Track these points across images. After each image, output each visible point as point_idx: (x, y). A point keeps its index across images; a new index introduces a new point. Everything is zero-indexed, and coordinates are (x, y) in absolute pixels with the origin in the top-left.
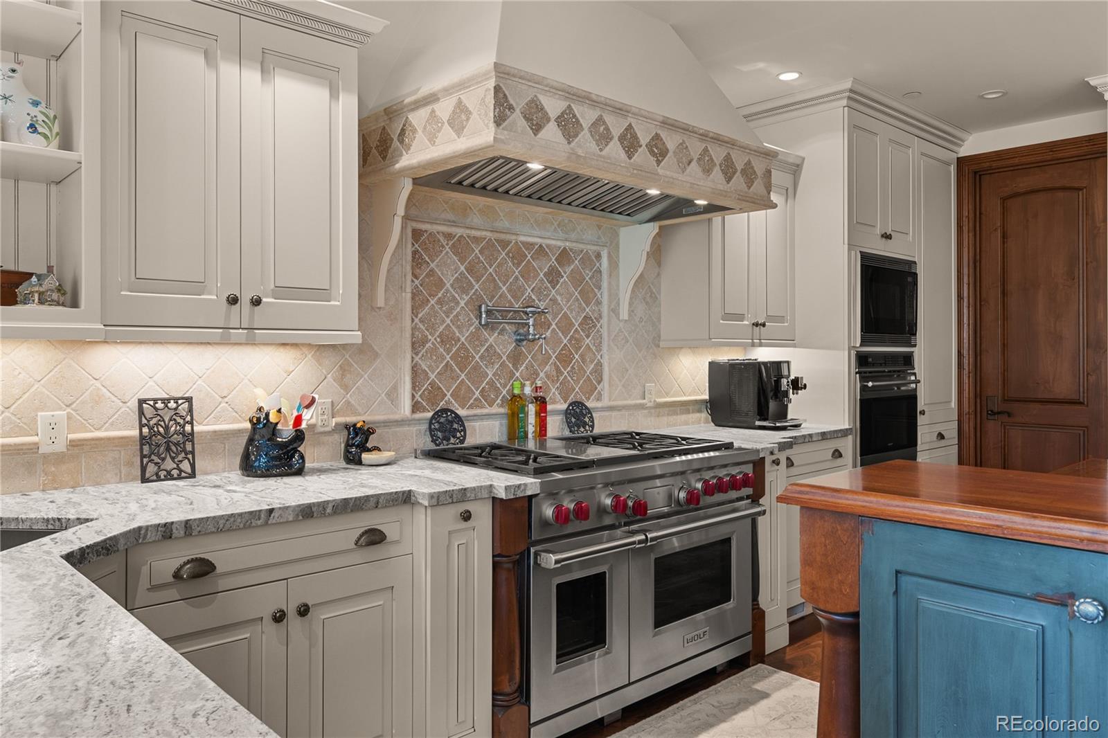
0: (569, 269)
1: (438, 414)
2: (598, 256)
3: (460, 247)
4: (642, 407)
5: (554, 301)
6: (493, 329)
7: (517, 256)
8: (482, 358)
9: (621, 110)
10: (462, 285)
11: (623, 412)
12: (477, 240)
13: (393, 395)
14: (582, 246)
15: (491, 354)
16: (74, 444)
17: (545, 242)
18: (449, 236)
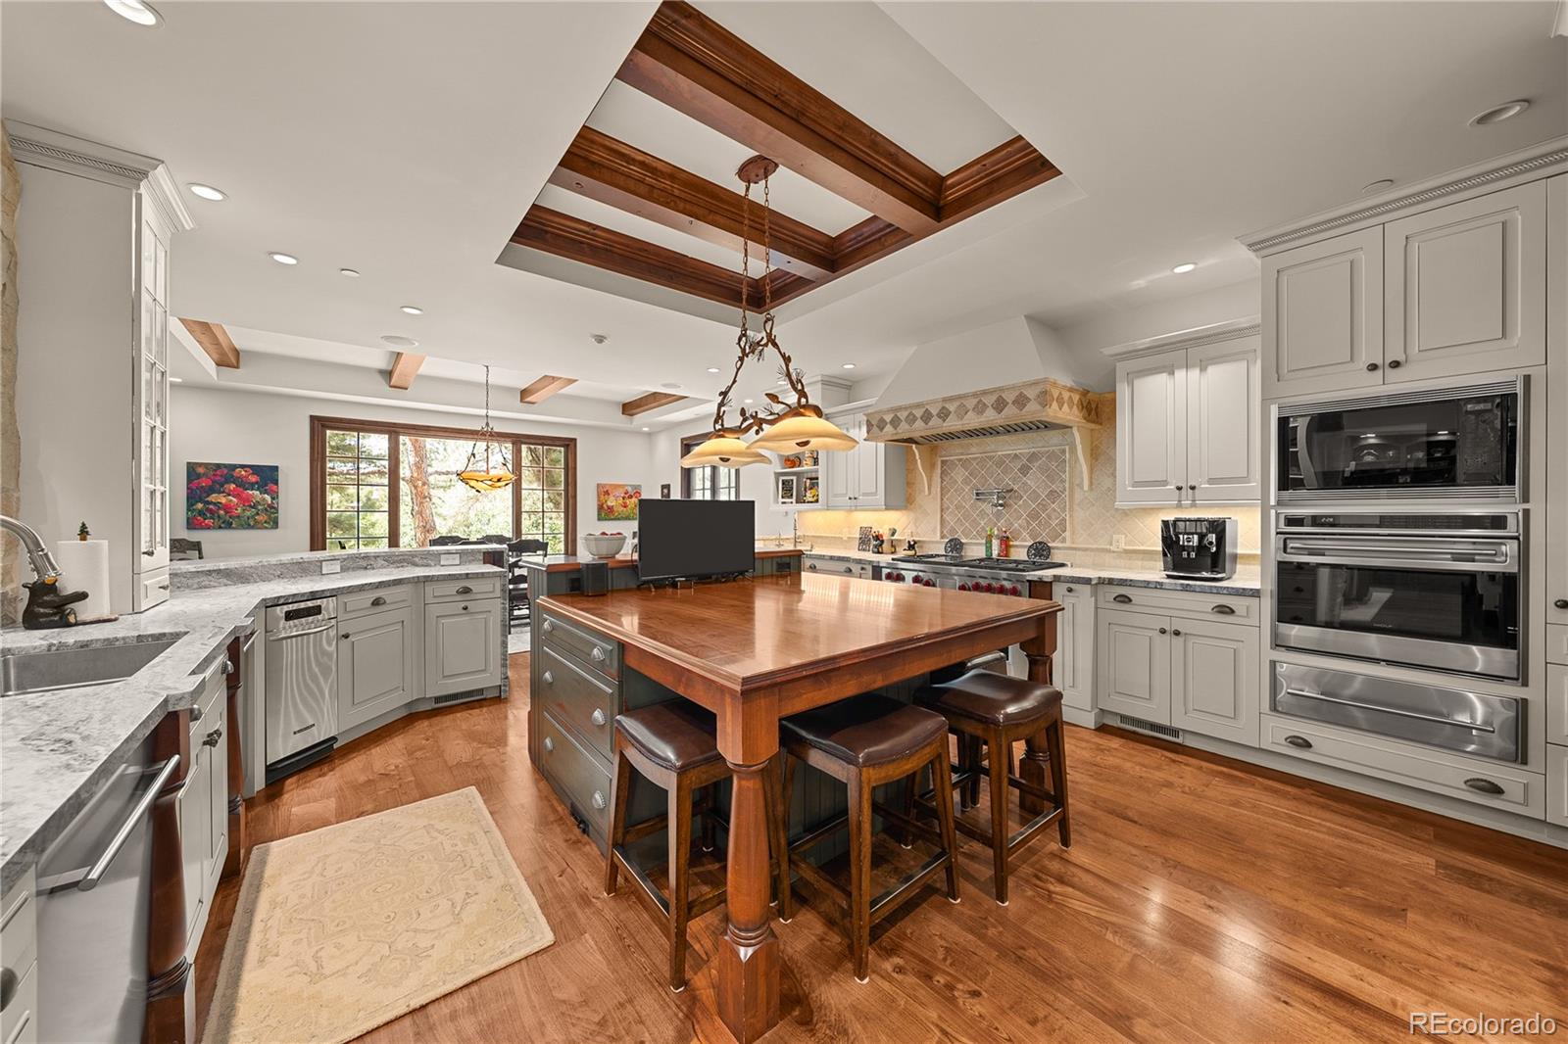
0: (1037, 464)
1: (951, 540)
2: (1064, 451)
3: (965, 464)
4: (1109, 551)
5: (1025, 484)
6: (984, 501)
7: (1000, 463)
8: (978, 515)
9: (918, 406)
10: (966, 481)
11: (1088, 553)
12: (975, 459)
13: (934, 531)
14: (1047, 449)
15: (983, 514)
16: (849, 538)
17: (1018, 452)
18: (960, 460)
